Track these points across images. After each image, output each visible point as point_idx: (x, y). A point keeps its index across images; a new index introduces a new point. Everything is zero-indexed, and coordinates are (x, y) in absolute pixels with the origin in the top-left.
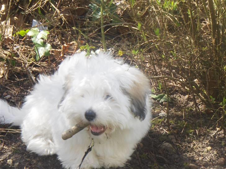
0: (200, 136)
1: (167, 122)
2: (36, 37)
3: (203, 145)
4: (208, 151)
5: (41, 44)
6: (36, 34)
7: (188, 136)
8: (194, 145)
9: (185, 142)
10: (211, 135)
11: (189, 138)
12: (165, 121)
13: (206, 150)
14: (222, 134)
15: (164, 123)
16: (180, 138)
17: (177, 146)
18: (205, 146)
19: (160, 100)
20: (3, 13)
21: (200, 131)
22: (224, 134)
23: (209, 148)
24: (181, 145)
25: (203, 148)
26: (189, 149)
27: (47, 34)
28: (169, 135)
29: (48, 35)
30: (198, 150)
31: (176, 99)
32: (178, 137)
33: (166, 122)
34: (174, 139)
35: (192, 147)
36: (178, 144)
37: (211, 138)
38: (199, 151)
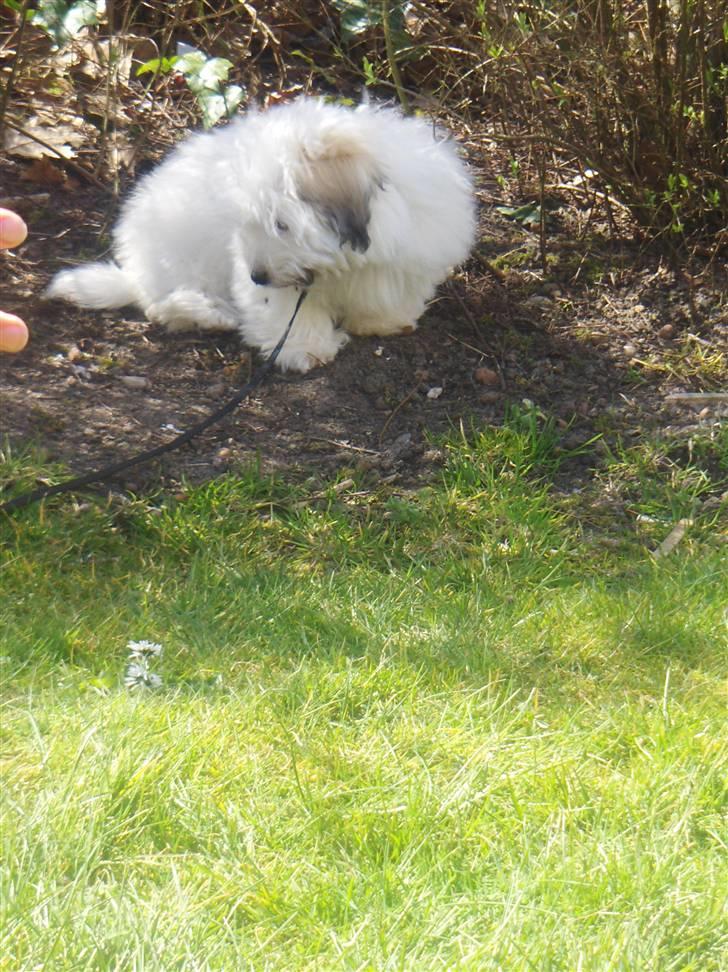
0: (619, 286)
1: (542, 258)
2: (198, 76)
3: (626, 303)
4: (636, 313)
5: (216, 89)
6: (199, 66)
7: (591, 285)
8: (605, 303)
9: (582, 297)
10: (646, 283)
11: (592, 291)
12: (536, 258)
13: (630, 312)
14: (671, 278)
15: (533, 262)
16: (571, 289)
18: (630, 305)
19: (522, 220)
21: (618, 276)
22: (675, 278)
23: (640, 308)
24: (573, 302)
25: (625, 308)
26: (592, 313)
27: (227, 68)
28: (545, 282)
29: (230, 69)
30: (613, 314)
31: (563, 218)
32: (565, 287)
33: (539, 259)
34: (556, 289)
35: (598, 307)
36: (566, 300)
37: (646, 287)
38: (616, 316)
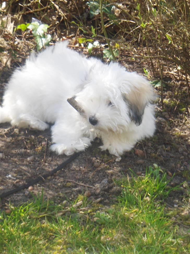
1: (162, 101)
2: (36, 31)
5: (42, 36)
6: (36, 27)
7: (181, 113)
8: (186, 120)
9: (177, 118)
16: (173, 115)
17: (170, 121)
20: (4, 10)
24: (174, 120)
26: (181, 124)
28: (163, 112)
29: (48, 28)
31: (170, 85)
32: (171, 114)
34: (167, 115)
35: (183, 122)
36: (171, 119)
